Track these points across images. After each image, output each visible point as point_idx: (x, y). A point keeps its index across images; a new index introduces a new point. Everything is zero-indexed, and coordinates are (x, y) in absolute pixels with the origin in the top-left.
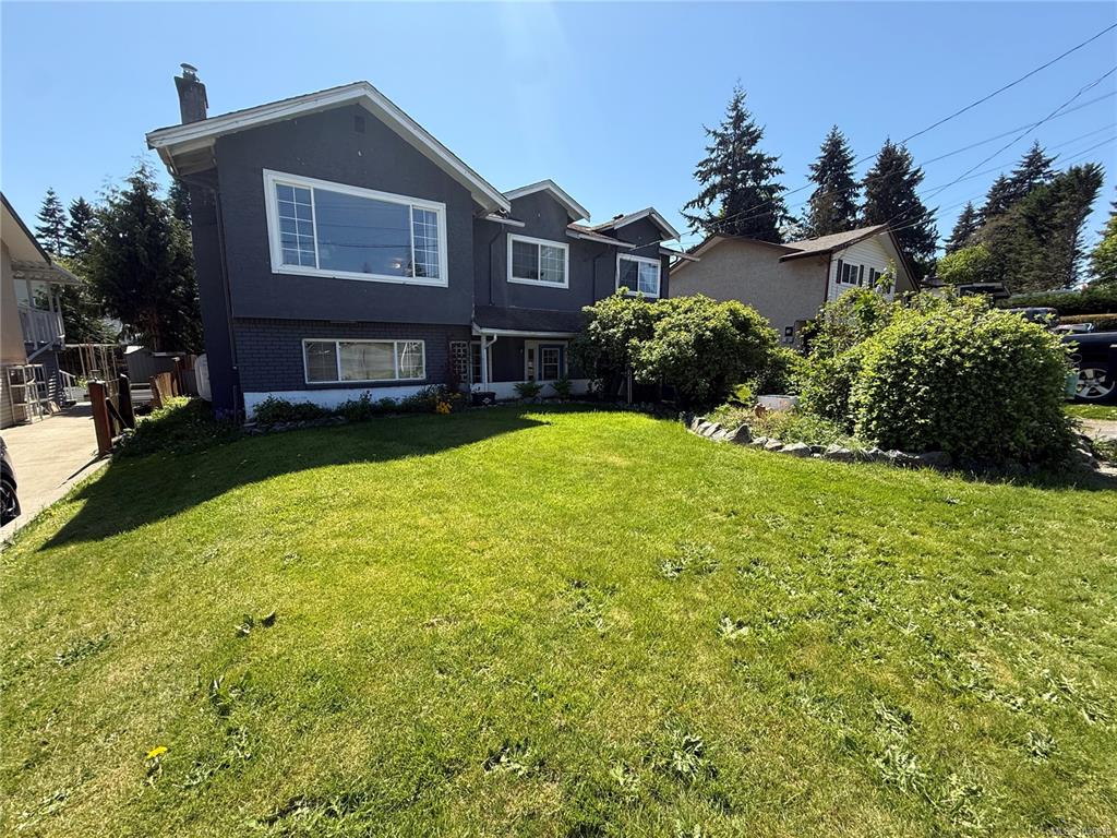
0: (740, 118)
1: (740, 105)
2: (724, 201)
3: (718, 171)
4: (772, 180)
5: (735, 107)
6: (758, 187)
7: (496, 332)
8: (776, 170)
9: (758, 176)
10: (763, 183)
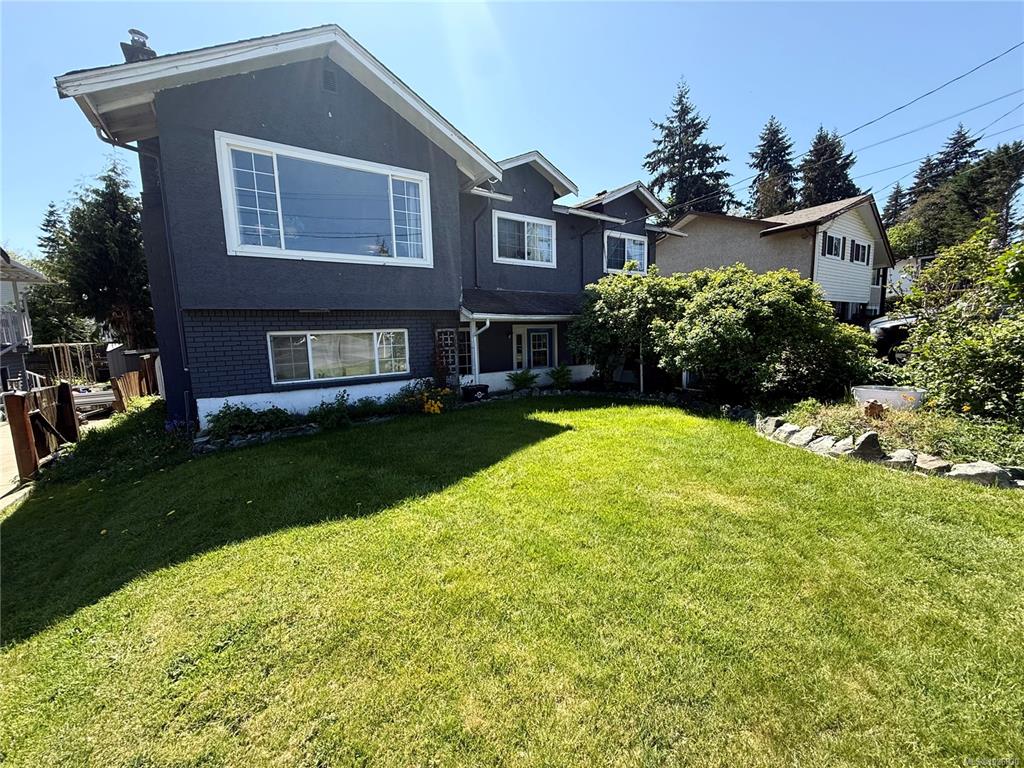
0: (684, 111)
1: (685, 100)
2: (673, 190)
3: (665, 161)
4: (717, 168)
5: (680, 102)
6: (704, 174)
7: (488, 317)
8: (721, 158)
9: (705, 163)
10: (709, 170)
